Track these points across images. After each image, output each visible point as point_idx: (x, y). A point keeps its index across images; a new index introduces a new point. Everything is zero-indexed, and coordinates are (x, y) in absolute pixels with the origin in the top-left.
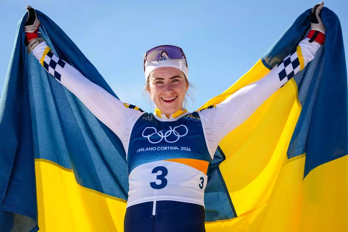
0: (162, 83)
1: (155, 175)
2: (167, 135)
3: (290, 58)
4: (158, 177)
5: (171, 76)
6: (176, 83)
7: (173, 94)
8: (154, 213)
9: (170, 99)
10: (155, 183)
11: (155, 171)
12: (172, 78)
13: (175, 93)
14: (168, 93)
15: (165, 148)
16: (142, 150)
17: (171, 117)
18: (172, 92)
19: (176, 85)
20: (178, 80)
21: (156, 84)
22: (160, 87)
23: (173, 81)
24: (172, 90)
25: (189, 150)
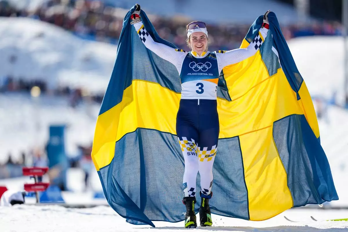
0: (196, 39)
1: (198, 87)
2: (202, 67)
3: (257, 38)
4: (200, 88)
5: (201, 36)
6: (203, 39)
7: (201, 44)
8: (199, 104)
9: (200, 47)
10: (198, 91)
11: (198, 85)
12: (201, 37)
13: (202, 44)
14: (199, 44)
15: (201, 74)
16: (190, 74)
17: (201, 56)
18: (201, 43)
19: (203, 40)
20: (203, 38)
21: (194, 40)
22: (195, 41)
23: (201, 38)
24: (201, 42)
25: (212, 75)
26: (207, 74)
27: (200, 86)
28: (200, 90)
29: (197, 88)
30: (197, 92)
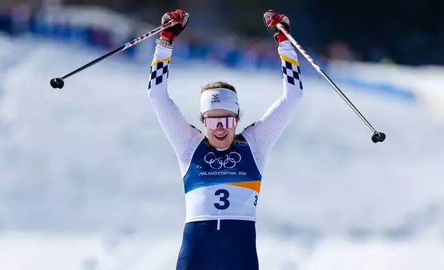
2: (225, 162)
7: (223, 133)
9: (222, 137)
10: (218, 204)
13: (226, 131)
14: (220, 133)
16: (204, 173)
25: (245, 174)
26: (235, 173)
27: (222, 195)
28: (222, 203)
29: (217, 199)
30: (217, 206)
